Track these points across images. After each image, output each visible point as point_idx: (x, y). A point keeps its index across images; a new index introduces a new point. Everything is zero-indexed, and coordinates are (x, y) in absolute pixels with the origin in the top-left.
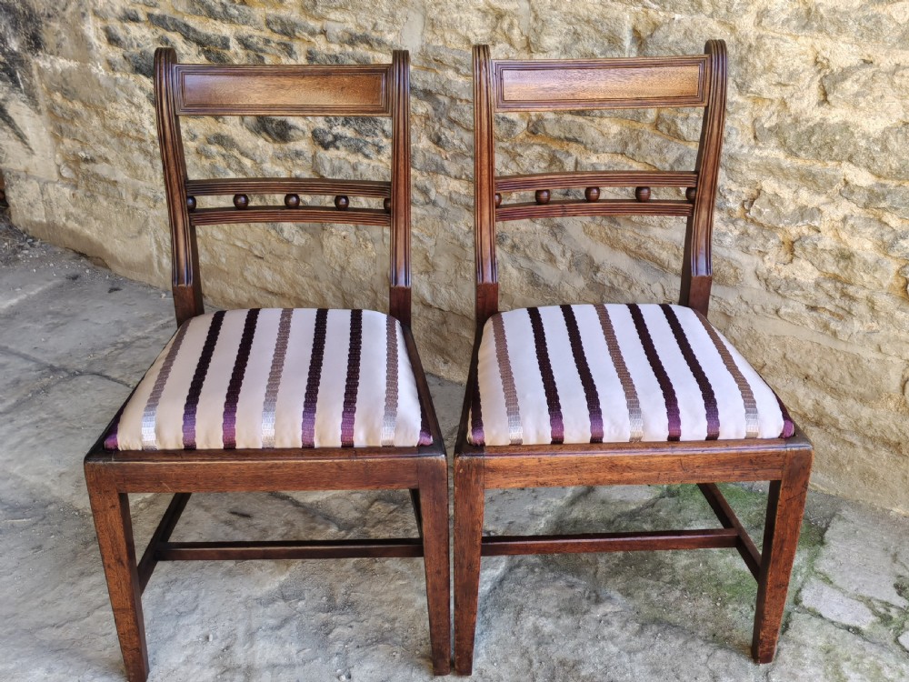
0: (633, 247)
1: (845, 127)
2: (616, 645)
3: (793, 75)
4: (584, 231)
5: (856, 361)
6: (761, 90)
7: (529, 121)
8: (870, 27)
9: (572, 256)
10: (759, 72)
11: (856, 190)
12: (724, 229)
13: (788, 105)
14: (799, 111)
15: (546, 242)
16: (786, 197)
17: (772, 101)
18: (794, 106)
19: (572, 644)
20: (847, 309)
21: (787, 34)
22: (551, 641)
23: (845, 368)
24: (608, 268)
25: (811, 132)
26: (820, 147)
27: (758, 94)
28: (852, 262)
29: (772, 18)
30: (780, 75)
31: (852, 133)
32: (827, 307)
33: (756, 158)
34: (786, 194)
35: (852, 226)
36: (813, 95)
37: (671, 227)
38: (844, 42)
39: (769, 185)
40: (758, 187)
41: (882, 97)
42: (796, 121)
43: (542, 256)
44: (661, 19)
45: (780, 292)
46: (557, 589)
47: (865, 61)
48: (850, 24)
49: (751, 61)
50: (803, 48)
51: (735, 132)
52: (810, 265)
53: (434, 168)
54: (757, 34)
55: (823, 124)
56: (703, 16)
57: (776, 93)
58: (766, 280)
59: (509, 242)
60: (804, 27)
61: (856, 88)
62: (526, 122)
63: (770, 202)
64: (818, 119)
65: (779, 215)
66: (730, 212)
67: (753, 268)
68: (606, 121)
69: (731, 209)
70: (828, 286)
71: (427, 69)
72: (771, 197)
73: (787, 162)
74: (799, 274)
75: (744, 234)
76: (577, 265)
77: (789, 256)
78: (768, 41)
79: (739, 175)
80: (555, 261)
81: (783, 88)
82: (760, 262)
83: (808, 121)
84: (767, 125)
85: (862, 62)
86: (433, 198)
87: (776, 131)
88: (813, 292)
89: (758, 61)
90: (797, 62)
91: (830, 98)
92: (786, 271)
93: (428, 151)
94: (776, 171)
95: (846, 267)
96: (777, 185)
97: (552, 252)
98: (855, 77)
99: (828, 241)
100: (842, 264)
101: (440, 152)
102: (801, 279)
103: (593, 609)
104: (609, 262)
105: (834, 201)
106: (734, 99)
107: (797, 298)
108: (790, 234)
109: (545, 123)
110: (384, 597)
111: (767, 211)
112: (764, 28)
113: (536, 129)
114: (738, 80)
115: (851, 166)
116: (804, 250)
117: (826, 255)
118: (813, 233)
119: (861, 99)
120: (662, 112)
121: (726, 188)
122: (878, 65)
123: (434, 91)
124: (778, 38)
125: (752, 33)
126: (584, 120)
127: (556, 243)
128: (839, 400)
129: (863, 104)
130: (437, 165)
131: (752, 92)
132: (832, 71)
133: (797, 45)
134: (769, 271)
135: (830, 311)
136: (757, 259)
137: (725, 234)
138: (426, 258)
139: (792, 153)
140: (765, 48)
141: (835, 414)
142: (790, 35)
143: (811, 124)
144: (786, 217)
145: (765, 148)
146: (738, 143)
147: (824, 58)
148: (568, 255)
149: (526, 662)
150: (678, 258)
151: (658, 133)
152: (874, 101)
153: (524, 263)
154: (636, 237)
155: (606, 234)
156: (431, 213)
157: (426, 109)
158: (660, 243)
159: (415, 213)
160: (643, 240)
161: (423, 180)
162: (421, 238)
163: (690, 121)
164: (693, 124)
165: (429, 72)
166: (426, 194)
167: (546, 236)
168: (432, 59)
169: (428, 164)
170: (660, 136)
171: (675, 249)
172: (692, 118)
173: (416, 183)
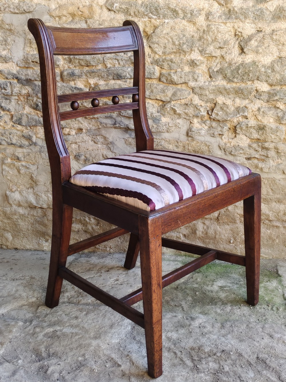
1: (254, 63)
2: (214, 335)
3: (226, 43)
4: (126, 143)
5: (273, 182)
6: (212, 52)
7: (90, 88)
8: (259, 14)
10: (210, 42)
11: (262, 94)
12: (200, 127)
13: (225, 58)
14: (230, 59)
15: (105, 153)
16: (229, 104)
17: (216, 57)
18: (228, 58)
19: (191, 340)
20: (266, 155)
21: (221, 23)
22: (180, 342)
23: (269, 187)
25: (238, 68)
26: (243, 75)
27: (210, 54)
28: (265, 130)
29: (213, 15)
30: (220, 43)
31: (258, 66)
32: (256, 156)
33: (213, 87)
34: (229, 102)
35: (263, 112)
36: (236, 51)
37: (173, 131)
38: (248, 23)
39: (220, 100)
40: (215, 102)
41: (269, 46)
42: (230, 64)
44: (158, 23)
45: (232, 153)
46: (168, 319)
47: (258, 31)
48: (250, 13)
49: (205, 37)
50: (229, 29)
51: (200, 75)
52: (245, 137)
53: (34, 123)
54: (207, 24)
55: (243, 63)
56: (179, 19)
57: (218, 53)
58: (224, 150)
59: (83, 157)
60: (229, 18)
61: (256, 44)
63: (222, 108)
64: (240, 62)
65: (227, 114)
66: (202, 117)
67: (218, 144)
69: (203, 115)
70: (255, 145)
71: (27, 68)
72: (222, 106)
73: (228, 86)
74: (240, 143)
75: (211, 127)
77: (234, 135)
78: (213, 27)
79: (205, 97)
81: (222, 50)
82: (220, 140)
83: (235, 64)
84: (215, 70)
85: (257, 32)
86: (34, 141)
87: (221, 71)
88: (248, 150)
89: (209, 37)
90: (227, 36)
91: (245, 50)
92: (234, 142)
93: (30, 114)
94: (224, 91)
95: (263, 133)
96: (224, 99)
98: (255, 39)
99: (252, 122)
100: (260, 132)
101: (37, 113)
102: (241, 145)
103: (192, 323)
105: (252, 102)
106: (199, 58)
107: (241, 155)
108: (234, 122)
109: (100, 86)
110: (71, 346)
111: (220, 113)
112: (210, 21)
114: (200, 48)
115: (259, 82)
116: (241, 129)
117: (252, 130)
118: (244, 120)
119: (259, 48)
120: (162, 72)
121: (199, 105)
122: (265, 32)
123: (33, 79)
124: (217, 25)
125: (204, 24)
127: (111, 153)
128: (268, 204)
129: (261, 51)
130: (36, 121)
131: (207, 54)
132: (244, 37)
133: (226, 27)
134: (226, 144)
135: (257, 158)
136: (218, 139)
137: (201, 129)
138: (32, 178)
139: (230, 81)
140: (212, 30)
141: (267, 212)
142: (223, 23)
143: (237, 64)
144: (230, 114)
145: (216, 81)
146: (203, 81)
147: (239, 32)
149: (172, 354)
151: (161, 83)
152: (265, 48)
156: (34, 150)
157: (27, 91)
158: (168, 141)
159: (23, 152)
160: (159, 141)
161: (27, 132)
162: (28, 166)
163: (178, 73)
164: (180, 75)
165: (29, 69)
166: (30, 140)
167: (104, 150)
168: (31, 61)
169: (31, 121)
170: (162, 85)
171: (177, 143)
172: (179, 71)
173: (23, 134)
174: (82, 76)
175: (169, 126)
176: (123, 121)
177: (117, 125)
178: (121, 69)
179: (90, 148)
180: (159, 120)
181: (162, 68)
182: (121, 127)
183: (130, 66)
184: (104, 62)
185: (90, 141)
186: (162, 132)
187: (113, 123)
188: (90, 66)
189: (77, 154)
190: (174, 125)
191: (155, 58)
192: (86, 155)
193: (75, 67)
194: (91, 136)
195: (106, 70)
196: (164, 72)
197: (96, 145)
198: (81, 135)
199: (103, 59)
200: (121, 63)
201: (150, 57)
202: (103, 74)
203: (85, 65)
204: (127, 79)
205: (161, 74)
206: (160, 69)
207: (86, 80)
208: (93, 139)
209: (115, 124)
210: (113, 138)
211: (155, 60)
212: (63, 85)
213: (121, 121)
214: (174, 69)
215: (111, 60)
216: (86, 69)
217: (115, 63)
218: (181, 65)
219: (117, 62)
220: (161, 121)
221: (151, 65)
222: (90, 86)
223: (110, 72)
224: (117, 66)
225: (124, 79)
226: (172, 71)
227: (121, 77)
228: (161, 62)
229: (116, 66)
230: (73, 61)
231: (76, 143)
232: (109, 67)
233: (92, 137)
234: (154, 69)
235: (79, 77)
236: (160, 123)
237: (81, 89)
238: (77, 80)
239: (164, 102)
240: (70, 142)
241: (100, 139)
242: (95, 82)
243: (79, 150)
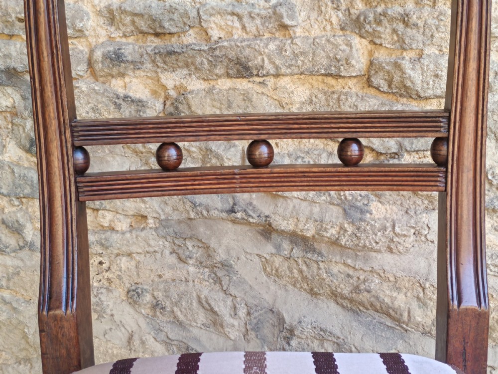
0: (346, 290)
4: (265, 270)
7: (167, 98)
9: (249, 314)
15: (205, 293)
24: (308, 329)
37: (408, 250)
43: (202, 317)
53: (27, 190)
59: (148, 298)
62: (161, 100)
68: (284, 81)
71: (9, 36)
76: (257, 329)
80: (222, 326)
86: (28, 238)
93: (18, 165)
97: (216, 309)
101: (35, 163)
104: (308, 319)
109: (190, 96)
113: (177, 108)
120: (376, 55)
123: (20, 68)
126: (250, 85)
127: (222, 295)
130: (32, 186)
148: (242, 312)
150: (425, 304)
151: (373, 91)
153: (174, 333)
154: (351, 272)
155: (301, 271)
156: (28, 263)
157: (11, 100)
158: (392, 279)
159: (5, 266)
160: (362, 277)
161: (14, 212)
162: (15, 305)
163: (425, 61)
164: (432, 67)
165: (12, 42)
166: (19, 234)
167: (205, 283)
168: (14, 18)
169: (20, 185)
170: (376, 97)
171: (420, 289)
172: (429, 56)
173: (4, 217)
174: (142, 63)
175: (395, 234)
176: (255, 202)
177: (239, 215)
178: (249, 46)
179: (168, 275)
180: (362, 212)
181: (375, 44)
182: (251, 220)
183: (277, 35)
184: (200, 22)
185: (167, 252)
186: (372, 250)
187: (228, 207)
188: (164, 34)
189: (133, 288)
190: (413, 231)
191: (352, 11)
192: (155, 294)
193: (125, 36)
194: (169, 239)
195: (206, 48)
196: (381, 56)
197: (182, 265)
198: (143, 234)
199: (198, 13)
200: (251, 27)
201: (337, 9)
202: (199, 59)
203: (151, 31)
204: (264, 76)
205: (371, 63)
206: (370, 47)
207: (154, 75)
208: (175, 248)
209: (232, 211)
210: (228, 251)
211: (354, 17)
212: (94, 90)
213: (251, 204)
214: (414, 46)
215: (219, 17)
216: (154, 42)
217: (232, 27)
218: (437, 35)
219: (237, 24)
220: (368, 215)
221: (341, 33)
222: (165, 93)
223: (217, 53)
224: (238, 33)
225: (258, 75)
226: (408, 55)
227: (247, 68)
228: (369, 23)
229: (236, 37)
230: (118, 17)
231: (130, 255)
232: (216, 38)
233: (174, 243)
234: (350, 46)
235: (137, 65)
236: (365, 221)
237: (140, 101)
238: (131, 74)
239: (381, 154)
240: (115, 252)
241: (194, 250)
242: (178, 83)
243: (138, 275)
